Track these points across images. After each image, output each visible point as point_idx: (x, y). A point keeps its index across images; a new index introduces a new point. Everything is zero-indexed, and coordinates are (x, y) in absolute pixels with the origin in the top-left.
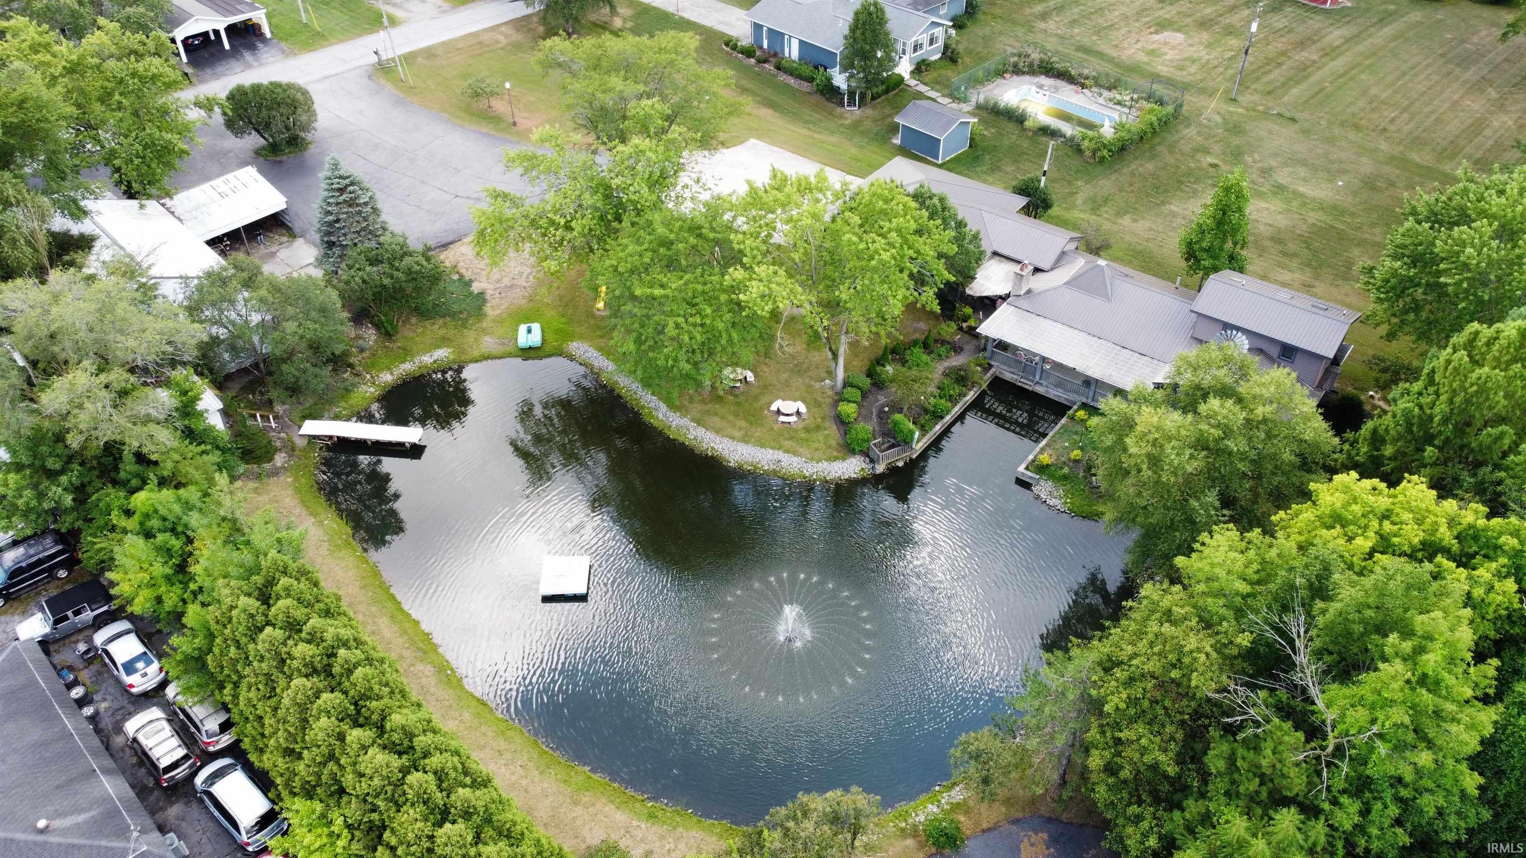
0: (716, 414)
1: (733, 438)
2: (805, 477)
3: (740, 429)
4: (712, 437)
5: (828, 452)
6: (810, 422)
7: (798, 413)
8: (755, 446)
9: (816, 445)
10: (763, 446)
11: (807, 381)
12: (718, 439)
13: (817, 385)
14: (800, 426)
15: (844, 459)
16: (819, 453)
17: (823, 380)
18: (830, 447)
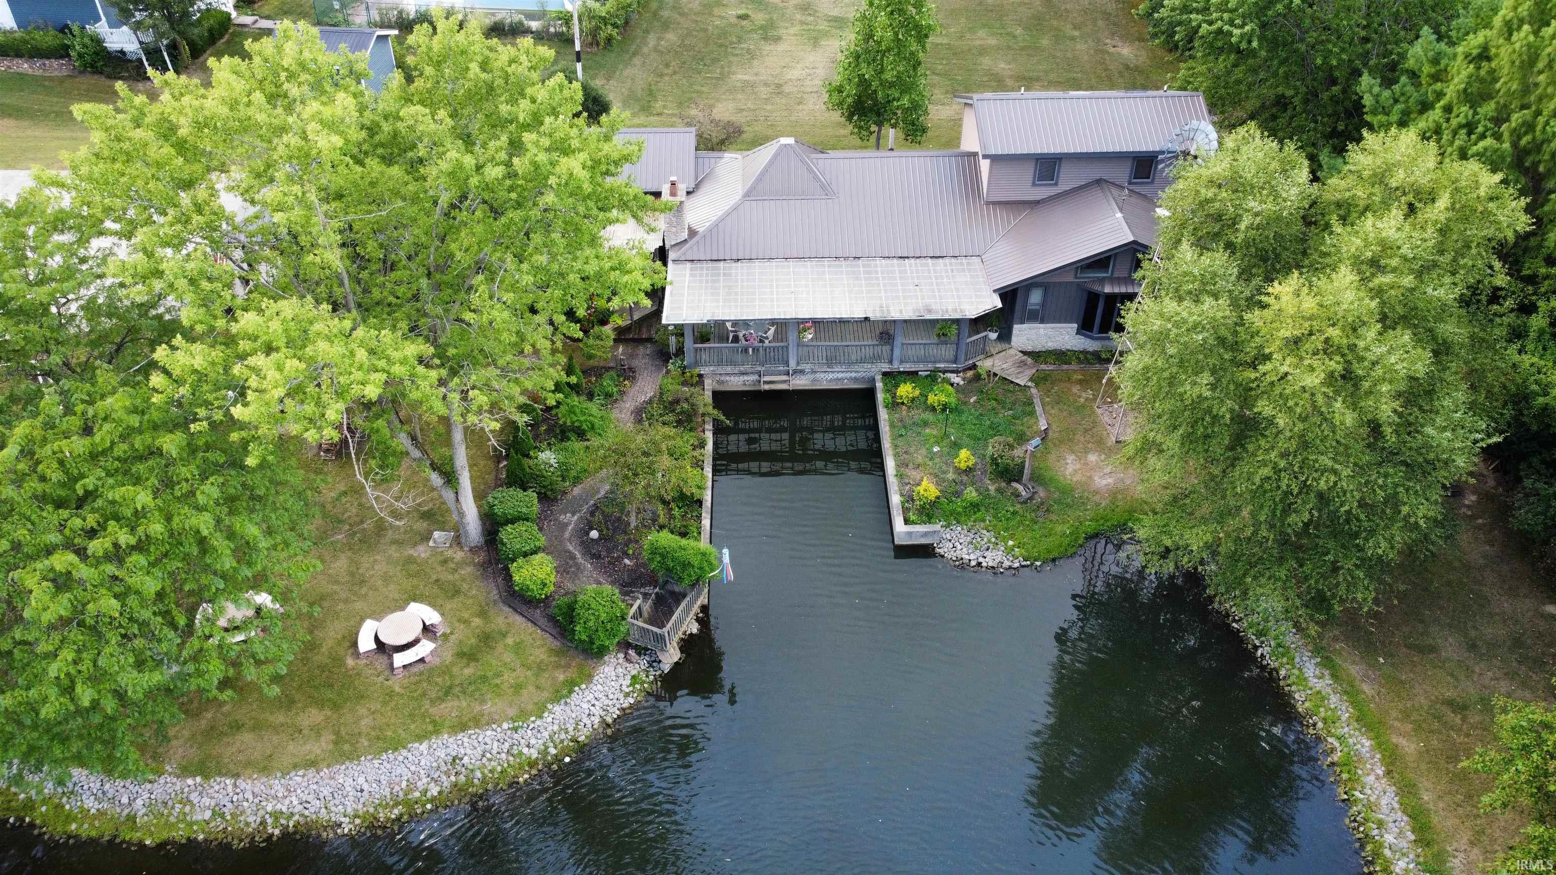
0: (237, 727)
1: (312, 764)
2: (532, 764)
3: (317, 731)
4: (259, 787)
5: (544, 681)
6: (464, 635)
7: (427, 630)
8: (378, 753)
9: (508, 677)
10: (397, 745)
11: (394, 552)
12: (278, 786)
13: (421, 552)
14: (448, 657)
15: (589, 678)
16: (529, 695)
17: (427, 537)
18: (540, 668)
